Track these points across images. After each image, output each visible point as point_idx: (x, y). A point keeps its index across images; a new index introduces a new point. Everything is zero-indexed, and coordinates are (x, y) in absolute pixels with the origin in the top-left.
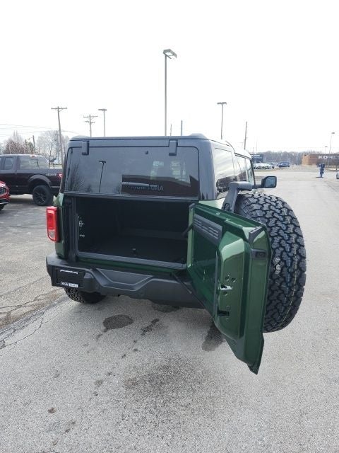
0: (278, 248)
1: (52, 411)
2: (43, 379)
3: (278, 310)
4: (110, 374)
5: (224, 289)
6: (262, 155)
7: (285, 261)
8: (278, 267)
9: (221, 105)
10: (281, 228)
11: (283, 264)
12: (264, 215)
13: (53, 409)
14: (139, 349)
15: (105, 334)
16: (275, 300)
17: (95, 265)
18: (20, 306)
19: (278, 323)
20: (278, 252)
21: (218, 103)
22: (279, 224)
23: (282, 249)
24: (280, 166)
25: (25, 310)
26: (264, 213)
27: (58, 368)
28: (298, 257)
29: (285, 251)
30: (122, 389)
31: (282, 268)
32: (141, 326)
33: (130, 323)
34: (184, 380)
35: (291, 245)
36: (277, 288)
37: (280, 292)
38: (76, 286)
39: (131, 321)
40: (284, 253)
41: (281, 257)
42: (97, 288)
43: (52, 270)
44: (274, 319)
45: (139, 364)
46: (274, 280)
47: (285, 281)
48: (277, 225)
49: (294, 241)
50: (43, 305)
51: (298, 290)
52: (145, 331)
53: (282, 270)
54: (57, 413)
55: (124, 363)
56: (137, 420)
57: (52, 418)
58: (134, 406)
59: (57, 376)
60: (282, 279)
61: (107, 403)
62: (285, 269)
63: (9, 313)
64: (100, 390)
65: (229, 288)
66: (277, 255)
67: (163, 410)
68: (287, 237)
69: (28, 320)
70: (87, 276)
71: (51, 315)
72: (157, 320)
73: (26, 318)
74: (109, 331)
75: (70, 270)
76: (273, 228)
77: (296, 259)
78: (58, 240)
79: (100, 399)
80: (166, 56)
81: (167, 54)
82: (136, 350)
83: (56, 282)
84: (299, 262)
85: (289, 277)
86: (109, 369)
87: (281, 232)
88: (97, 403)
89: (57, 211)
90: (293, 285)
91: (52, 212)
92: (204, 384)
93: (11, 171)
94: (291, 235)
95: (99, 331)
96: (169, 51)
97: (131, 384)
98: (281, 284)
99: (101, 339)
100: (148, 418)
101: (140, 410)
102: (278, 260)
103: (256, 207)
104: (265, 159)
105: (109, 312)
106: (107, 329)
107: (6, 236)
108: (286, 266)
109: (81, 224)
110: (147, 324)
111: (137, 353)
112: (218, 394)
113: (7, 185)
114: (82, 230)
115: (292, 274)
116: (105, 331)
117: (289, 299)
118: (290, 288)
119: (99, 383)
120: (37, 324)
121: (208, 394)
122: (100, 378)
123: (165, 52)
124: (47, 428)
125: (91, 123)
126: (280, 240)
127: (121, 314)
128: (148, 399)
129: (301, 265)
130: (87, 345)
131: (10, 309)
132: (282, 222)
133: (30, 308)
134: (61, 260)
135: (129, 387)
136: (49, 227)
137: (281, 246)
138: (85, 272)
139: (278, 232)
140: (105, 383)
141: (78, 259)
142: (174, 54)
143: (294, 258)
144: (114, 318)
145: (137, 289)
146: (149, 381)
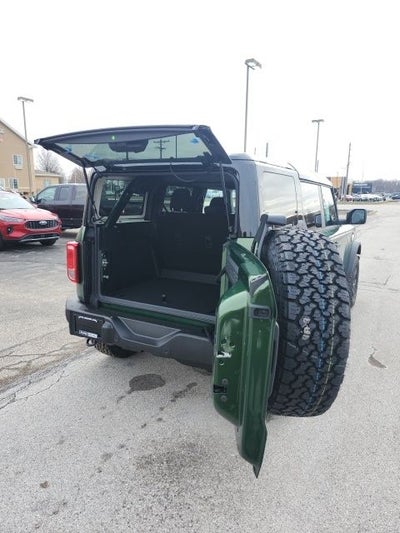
0: (308, 304)
1: (44, 485)
2: (44, 445)
3: (308, 389)
4: (122, 447)
5: (220, 356)
6: (370, 184)
7: (317, 323)
8: (307, 331)
10: (315, 277)
11: (314, 326)
12: (295, 258)
13: (46, 483)
14: (164, 419)
15: (128, 397)
16: (303, 375)
17: (116, 312)
18: (44, 355)
19: (311, 407)
20: (308, 309)
22: (314, 271)
23: (314, 306)
24: (394, 198)
25: (47, 360)
26: (295, 255)
27: (65, 433)
28: (337, 318)
29: (318, 308)
30: (131, 467)
31: (313, 332)
32: (172, 390)
33: (161, 386)
34: (211, 464)
35: (328, 301)
36: (305, 359)
37: (309, 364)
38: (95, 336)
39: (161, 382)
40: (317, 312)
41: (311, 316)
42: (116, 340)
43: (71, 315)
44: (305, 401)
45: (159, 438)
46: (301, 348)
47: (316, 349)
48: (310, 273)
49: (332, 296)
50: (69, 355)
51: (337, 363)
52: (176, 397)
53: (312, 335)
54: (50, 488)
55: (142, 435)
56: (140, 509)
57: (43, 494)
58: (141, 492)
59: (61, 442)
60: (312, 347)
61: (110, 483)
62: (317, 334)
63: (30, 362)
64: (105, 466)
65: (227, 355)
66: (305, 313)
67: (176, 500)
68: (322, 290)
69: (48, 371)
70: (105, 326)
71: (74, 368)
72: (195, 384)
73: (46, 370)
74: (134, 394)
75: (89, 316)
76: (305, 277)
77: (334, 320)
78: (79, 280)
79: (103, 477)
80: (248, 67)
81: (250, 64)
82: (160, 420)
83: (74, 330)
84: (339, 324)
85: (322, 345)
86: (122, 440)
87: (315, 282)
88: (98, 482)
89: (78, 247)
90: (329, 357)
91: (72, 248)
92: (236, 473)
93: (66, 202)
94: (329, 287)
95: (122, 392)
96: (252, 60)
97: (145, 462)
98: (311, 354)
99: (123, 402)
100: (154, 509)
101: (147, 497)
102: (307, 320)
103: (286, 247)
104: (374, 189)
105: (139, 368)
106: (133, 390)
107: (49, 274)
108: (318, 328)
109: (105, 262)
110: (181, 387)
111: (161, 423)
112: (249, 488)
113: (60, 217)
114: (106, 271)
115: (327, 342)
116: (130, 393)
117: (322, 375)
118: (324, 360)
119: (107, 456)
120: (56, 377)
121: (237, 486)
122: (109, 450)
123: (247, 62)
124: (33, 506)
125: (161, 149)
126: (313, 293)
127: (152, 373)
128: (160, 484)
129: (341, 329)
130: (104, 408)
131: (31, 357)
132: (318, 268)
133: (54, 359)
134: (80, 305)
135: (140, 466)
136: (69, 265)
137: (313, 301)
138: (104, 321)
139: (310, 283)
140: (114, 458)
141: (100, 304)
142: (258, 64)
143: (331, 319)
144: (144, 377)
145: (160, 345)
146: (167, 462)
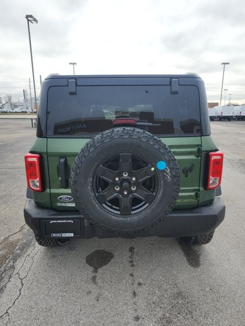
4: (138, 318)
9: (72, 65)
14: (142, 282)
15: (98, 275)
21: (70, 64)
33: (112, 257)
38: (72, 235)
43: (39, 223)
50: (5, 257)
52: (131, 262)
71: (24, 267)
72: (133, 248)
75: (63, 219)
80: (28, 20)
81: (29, 18)
82: (140, 284)
83: (45, 235)
86: (132, 313)
89: (40, 159)
91: (34, 160)
95: (90, 273)
96: (31, 16)
106: (96, 268)
110: (127, 254)
111: (144, 287)
116: (96, 272)
127: (96, 250)
134: (45, 211)
138: (83, 219)
142: (35, 20)
144: (93, 255)
